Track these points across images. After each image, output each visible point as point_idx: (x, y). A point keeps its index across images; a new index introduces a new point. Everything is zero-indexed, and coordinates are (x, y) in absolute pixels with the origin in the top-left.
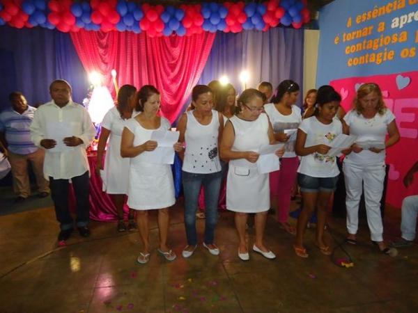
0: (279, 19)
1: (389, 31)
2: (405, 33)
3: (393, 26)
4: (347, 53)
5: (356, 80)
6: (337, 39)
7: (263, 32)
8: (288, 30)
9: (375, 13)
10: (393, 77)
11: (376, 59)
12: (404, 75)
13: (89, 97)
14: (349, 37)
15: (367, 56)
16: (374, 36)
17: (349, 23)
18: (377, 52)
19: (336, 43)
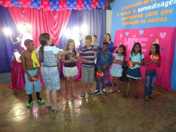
0: (97, 6)
1: (137, 13)
2: (142, 14)
3: (138, 11)
4: (122, 20)
5: (126, 31)
6: (118, 14)
7: (91, 10)
8: (100, 10)
9: (132, 6)
10: (138, 30)
12: (142, 29)
14: (123, 14)
15: (129, 22)
16: (132, 14)
17: (123, 9)
18: (133, 21)
19: (118, 16)
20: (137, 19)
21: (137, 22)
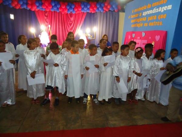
0: (109, 9)
1: (142, 17)
2: (145, 18)
3: (143, 15)
4: (132, 22)
5: (133, 32)
6: (129, 17)
7: (104, 13)
8: (113, 12)
9: (140, 9)
10: (141, 32)
11: (138, 26)
12: (144, 32)
13: (41, 34)
14: (132, 17)
16: (138, 17)
17: (133, 12)
18: (139, 23)
19: (129, 18)
20: (142, 22)
21: (141, 25)
